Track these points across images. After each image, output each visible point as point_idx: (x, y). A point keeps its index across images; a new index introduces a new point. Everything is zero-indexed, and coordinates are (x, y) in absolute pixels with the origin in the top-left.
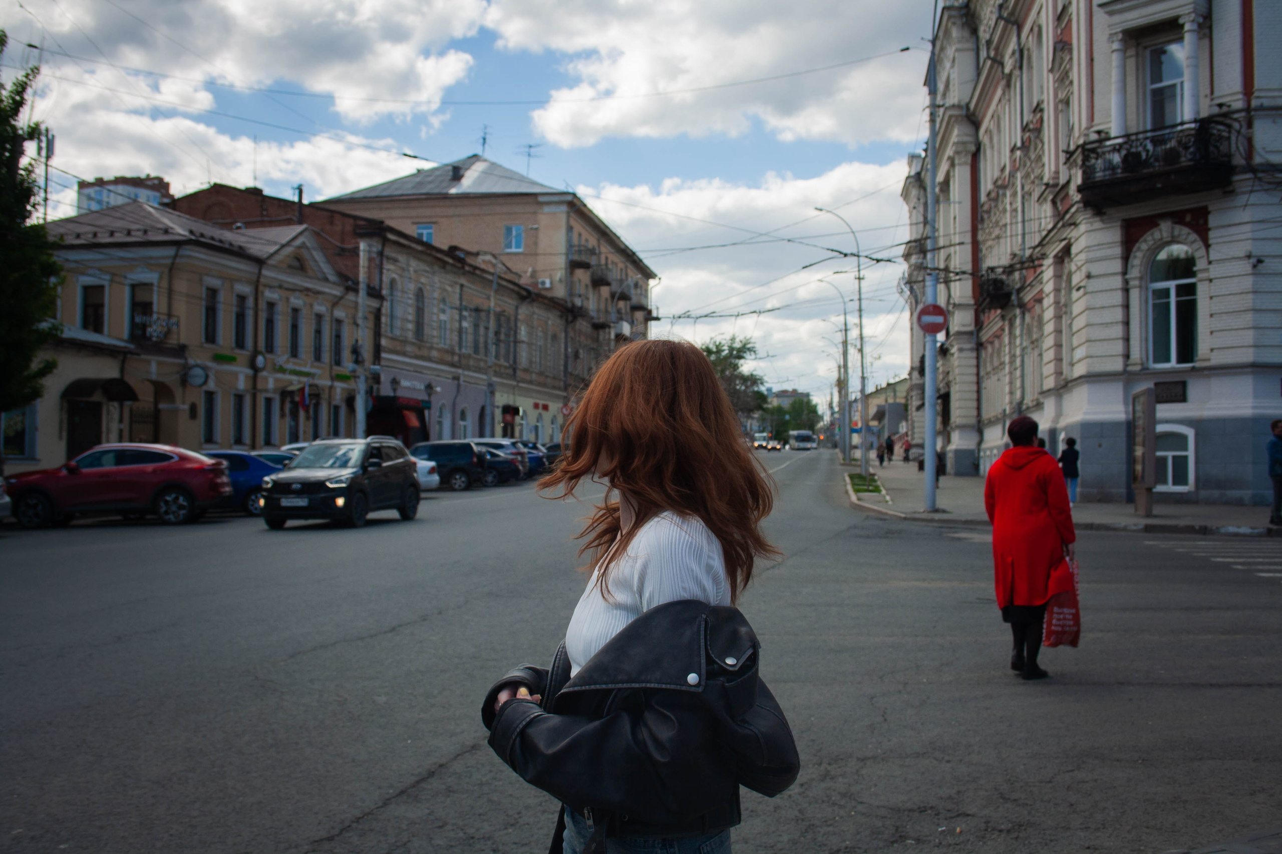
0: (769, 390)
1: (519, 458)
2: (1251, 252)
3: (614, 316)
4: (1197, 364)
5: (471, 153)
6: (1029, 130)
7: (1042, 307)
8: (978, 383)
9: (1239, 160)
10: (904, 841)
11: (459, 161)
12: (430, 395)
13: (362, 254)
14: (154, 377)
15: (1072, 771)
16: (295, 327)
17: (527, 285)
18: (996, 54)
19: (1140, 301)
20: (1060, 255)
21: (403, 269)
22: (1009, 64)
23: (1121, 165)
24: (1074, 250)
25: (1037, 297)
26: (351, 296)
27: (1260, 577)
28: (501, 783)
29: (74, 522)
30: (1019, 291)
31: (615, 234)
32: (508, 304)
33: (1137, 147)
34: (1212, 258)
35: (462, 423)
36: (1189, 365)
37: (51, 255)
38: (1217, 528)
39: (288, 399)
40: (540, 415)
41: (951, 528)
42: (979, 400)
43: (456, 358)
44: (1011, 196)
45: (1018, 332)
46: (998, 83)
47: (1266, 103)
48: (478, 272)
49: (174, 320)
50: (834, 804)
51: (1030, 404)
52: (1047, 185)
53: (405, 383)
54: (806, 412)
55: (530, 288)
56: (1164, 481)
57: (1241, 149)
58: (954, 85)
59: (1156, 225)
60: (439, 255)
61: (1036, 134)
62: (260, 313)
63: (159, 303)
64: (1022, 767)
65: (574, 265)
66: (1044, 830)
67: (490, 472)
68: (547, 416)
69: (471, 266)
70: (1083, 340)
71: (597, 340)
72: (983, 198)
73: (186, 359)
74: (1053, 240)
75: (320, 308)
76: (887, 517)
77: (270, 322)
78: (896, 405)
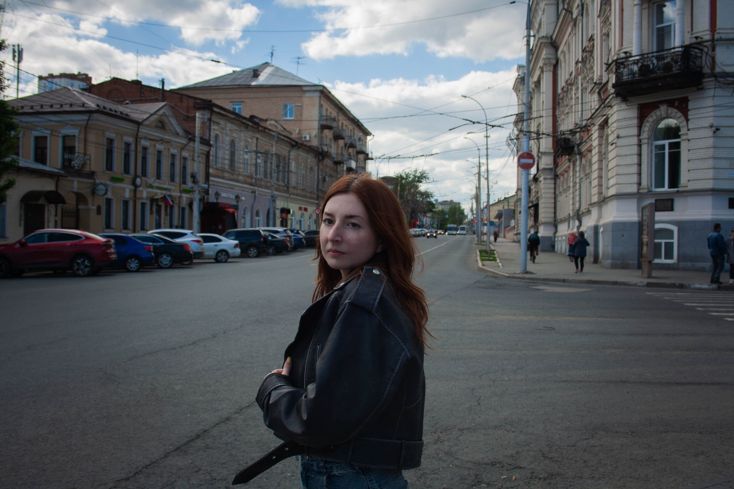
0: (436, 200)
1: (288, 239)
2: (712, 124)
3: (346, 157)
4: (680, 189)
5: (264, 62)
6: (586, 52)
7: (591, 154)
8: (555, 198)
9: (707, 70)
10: (480, 485)
11: (257, 66)
12: (238, 202)
13: (197, 119)
14: (75, 190)
15: (588, 439)
16: (159, 162)
17: (296, 139)
18: (568, 7)
19: (648, 152)
20: (602, 124)
21: (223, 129)
22: (575, 12)
23: (638, 71)
24: (610, 121)
25: (589, 149)
26: (191, 144)
27: (712, 315)
28: (239, 443)
29: (25, 275)
30: (579, 145)
31: (347, 110)
32: (284, 150)
33: (647, 62)
34: (690, 127)
35: (257, 218)
36: (675, 190)
37: (12, 118)
38: (689, 285)
39: (155, 204)
40: (303, 213)
41: (534, 283)
42: (555, 208)
43: (254, 181)
44: (575, 90)
45: (578, 169)
46: (569, 24)
47: (723, 36)
48: (267, 131)
49: (87, 157)
50: (440, 459)
51: (584, 211)
52: (595, 83)
53: (223, 195)
54: (458, 213)
55: (297, 140)
56: (660, 257)
57: (708, 63)
58: (544, 25)
59: (658, 107)
60: (244, 121)
61: (590, 54)
62: (138, 154)
63: (79, 147)
64: (558, 436)
65: (323, 127)
66: (567, 478)
67: (271, 247)
68: (307, 215)
69: (262, 127)
70: (615, 174)
71: (337, 171)
72: (559, 91)
73: (95, 180)
74: (598, 115)
75: (174, 151)
76: (498, 276)
77: (144, 159)
78: (509, 210)
